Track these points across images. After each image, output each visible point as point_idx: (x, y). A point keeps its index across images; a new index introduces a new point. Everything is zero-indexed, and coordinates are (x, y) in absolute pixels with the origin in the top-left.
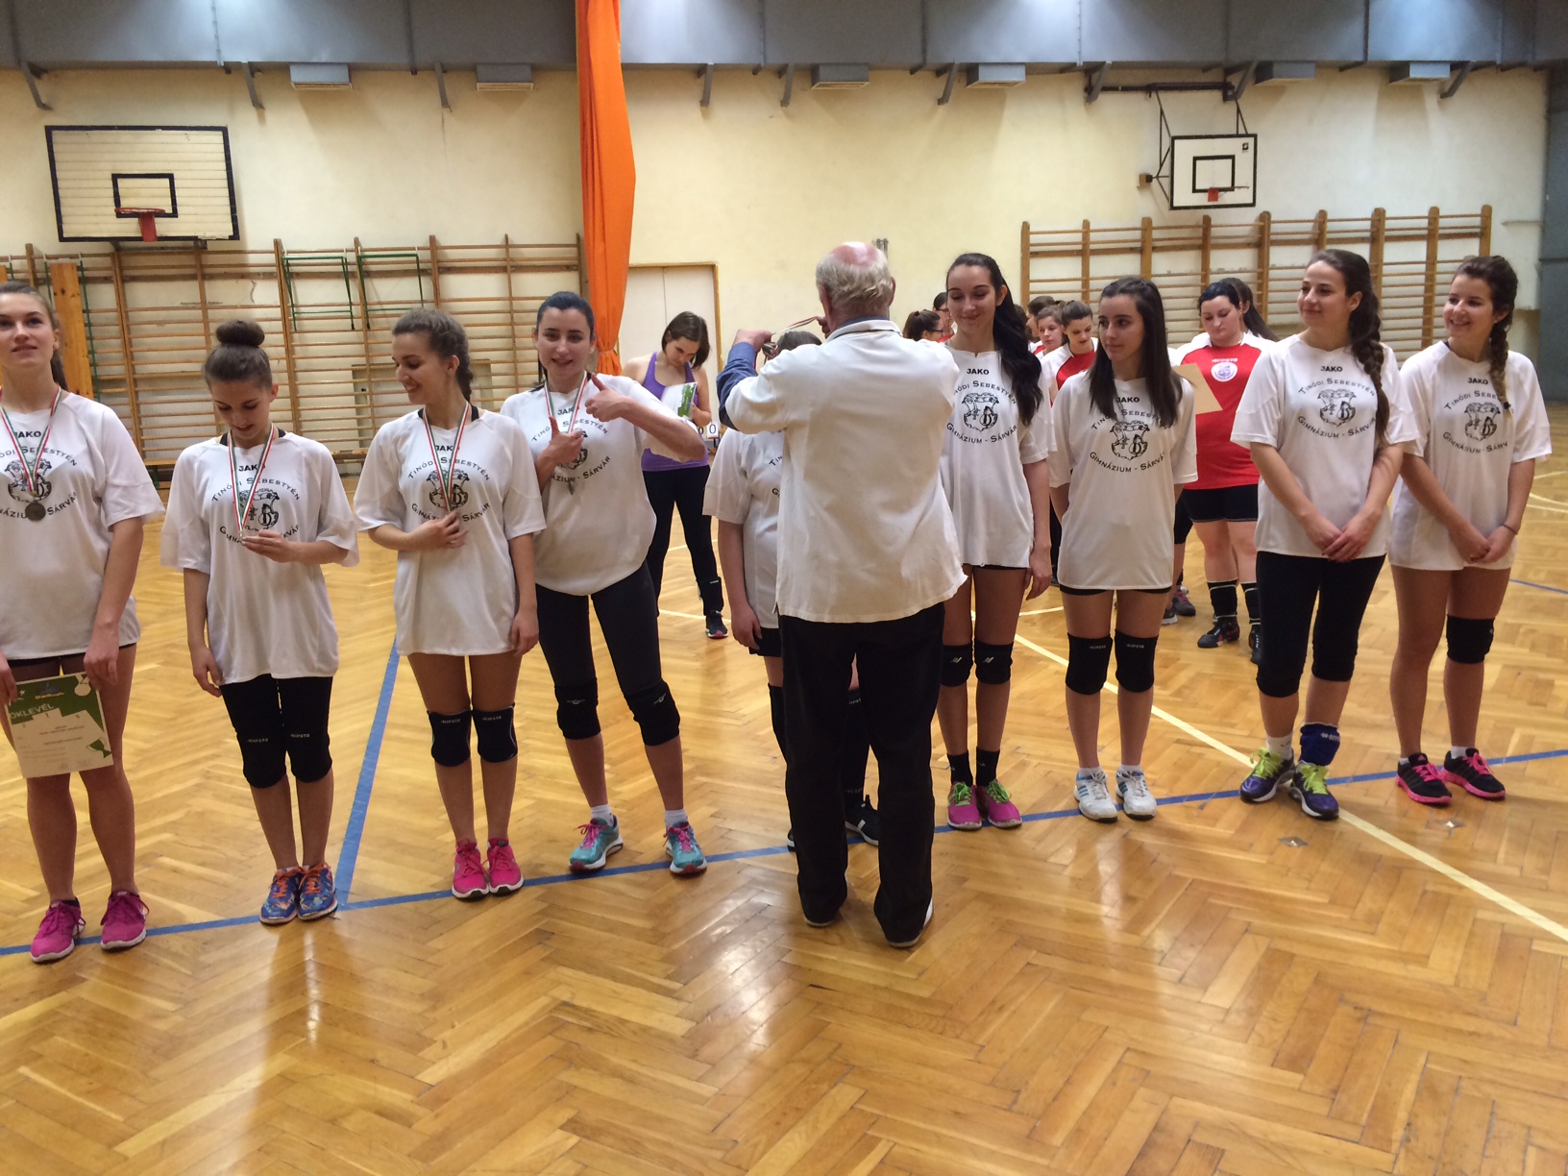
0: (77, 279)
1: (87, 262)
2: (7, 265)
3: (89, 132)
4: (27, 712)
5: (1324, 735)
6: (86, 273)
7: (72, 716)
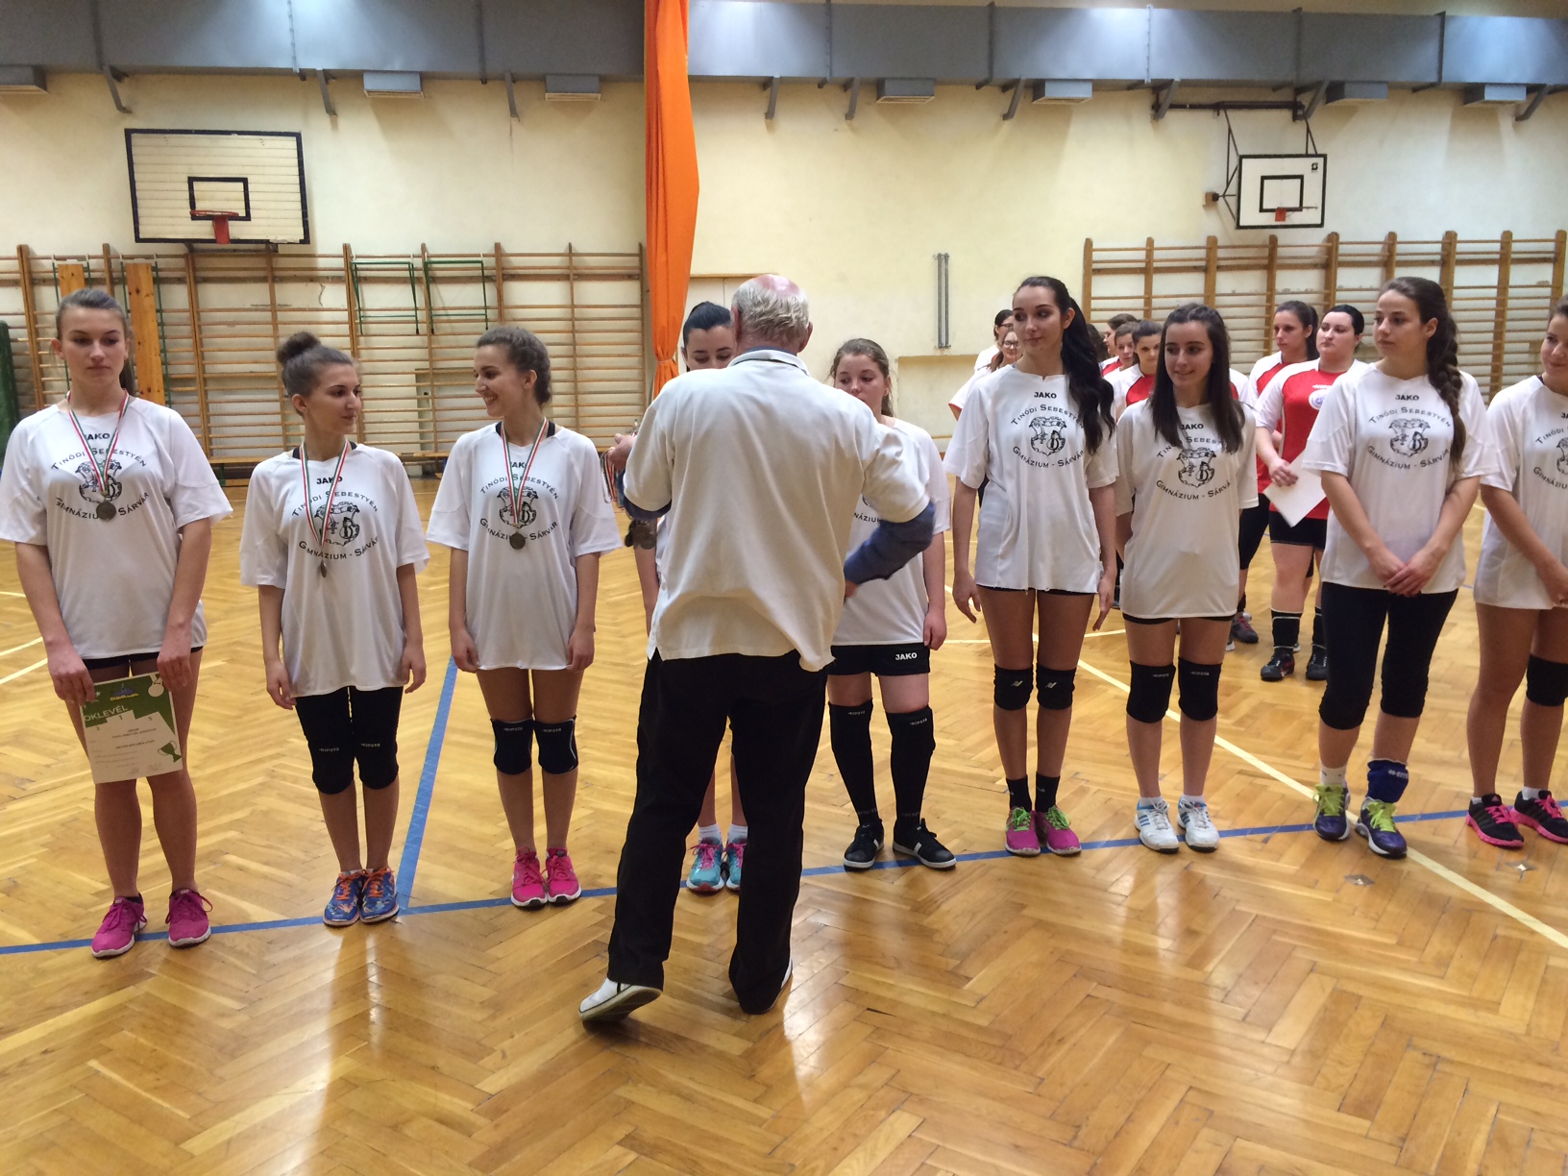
0: (151, 279)
1: (162, 263)
2: (84, 263)
3: (167, 135)
4: (101, 714)
5: (1392, 772)
6: (162, 274)
7: (145, 718)
